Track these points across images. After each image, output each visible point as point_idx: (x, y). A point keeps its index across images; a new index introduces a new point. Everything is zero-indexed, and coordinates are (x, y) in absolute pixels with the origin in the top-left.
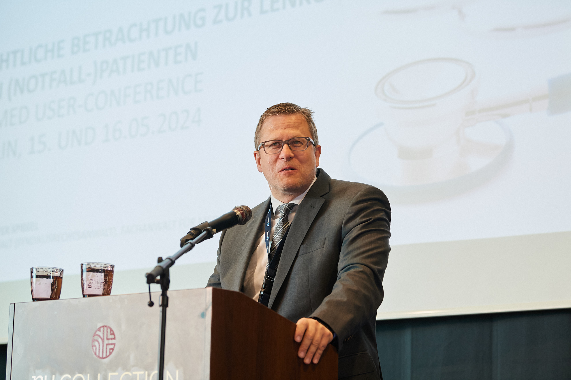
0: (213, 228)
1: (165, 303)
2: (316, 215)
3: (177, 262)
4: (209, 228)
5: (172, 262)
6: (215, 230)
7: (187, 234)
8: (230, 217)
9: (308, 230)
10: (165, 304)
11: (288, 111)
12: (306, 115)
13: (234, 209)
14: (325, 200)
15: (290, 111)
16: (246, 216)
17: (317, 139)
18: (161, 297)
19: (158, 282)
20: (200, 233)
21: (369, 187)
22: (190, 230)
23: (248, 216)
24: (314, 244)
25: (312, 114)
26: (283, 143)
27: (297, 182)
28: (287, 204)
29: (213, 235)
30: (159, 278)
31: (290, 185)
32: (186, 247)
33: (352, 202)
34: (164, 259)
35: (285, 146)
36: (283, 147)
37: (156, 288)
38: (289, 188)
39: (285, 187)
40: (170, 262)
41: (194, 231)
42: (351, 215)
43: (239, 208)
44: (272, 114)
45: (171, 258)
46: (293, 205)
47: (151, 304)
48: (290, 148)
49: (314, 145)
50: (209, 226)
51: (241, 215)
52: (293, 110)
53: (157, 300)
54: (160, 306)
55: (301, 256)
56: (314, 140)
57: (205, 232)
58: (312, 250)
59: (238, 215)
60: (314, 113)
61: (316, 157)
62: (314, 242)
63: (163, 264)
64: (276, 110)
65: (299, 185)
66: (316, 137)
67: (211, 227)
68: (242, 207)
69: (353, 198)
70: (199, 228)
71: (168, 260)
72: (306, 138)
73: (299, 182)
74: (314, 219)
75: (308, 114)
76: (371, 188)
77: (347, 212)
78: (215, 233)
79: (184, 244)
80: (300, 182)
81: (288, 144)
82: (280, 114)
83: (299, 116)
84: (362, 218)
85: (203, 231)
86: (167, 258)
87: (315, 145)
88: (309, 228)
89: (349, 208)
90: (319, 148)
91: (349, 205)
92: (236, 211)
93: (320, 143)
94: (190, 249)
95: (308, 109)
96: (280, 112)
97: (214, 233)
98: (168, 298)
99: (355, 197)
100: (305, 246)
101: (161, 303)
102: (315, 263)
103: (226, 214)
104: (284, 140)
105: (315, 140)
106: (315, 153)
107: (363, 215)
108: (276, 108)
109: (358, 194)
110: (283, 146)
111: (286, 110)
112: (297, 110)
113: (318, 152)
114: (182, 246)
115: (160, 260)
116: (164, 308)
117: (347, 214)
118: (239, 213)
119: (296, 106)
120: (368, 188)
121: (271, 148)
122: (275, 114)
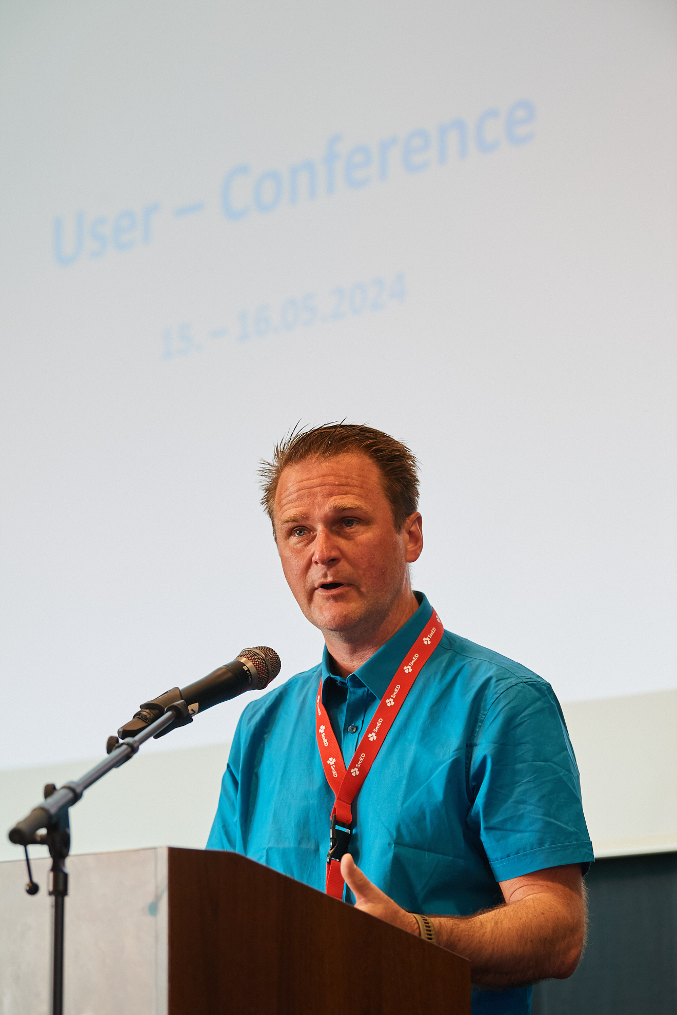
0: (189, 701)
1: (61, 887)
3: (87, 793)
4: (178, 704)
5: (75, 796)
6: (195, 706)
7: (133, 718)
8: (230, 674)
10: (60, 890)
13: (240, 656)
16: (268, 669)
18: (51, 875)
19: (42, 841)
20: (159, 714)
22: (140, 709)
23: (270, 669)
29: (193, 717)
30: (43, 832)
32: (116, 752)
34: (58, 786)
37: (40, 853)
40: (71, 795)
41: (147, 711)
43: (250, 654)
45: (73, 786)
47: (33, 889)
50: (182, 699)
51: (255, 669)
53: (45, 880)
54: (50, 894)
57: (169, 713)
59: (248, 670)
63: (52, 804)
67: (185, 700)
68: (257, 651)
70: (159, 704)
71: (65, 791)
78: (197, 712)
79: (114, 745)
85: (165, 709)
86: (64, 787)
92: (243, 660)
94: (127, 757)
97: (195, 712)
98: (66, 876)
101: (51, 888)
103: (220, 669)
114: (109, 750)
115: (50, 790)
116: (60, 899)
118: (250, 665)
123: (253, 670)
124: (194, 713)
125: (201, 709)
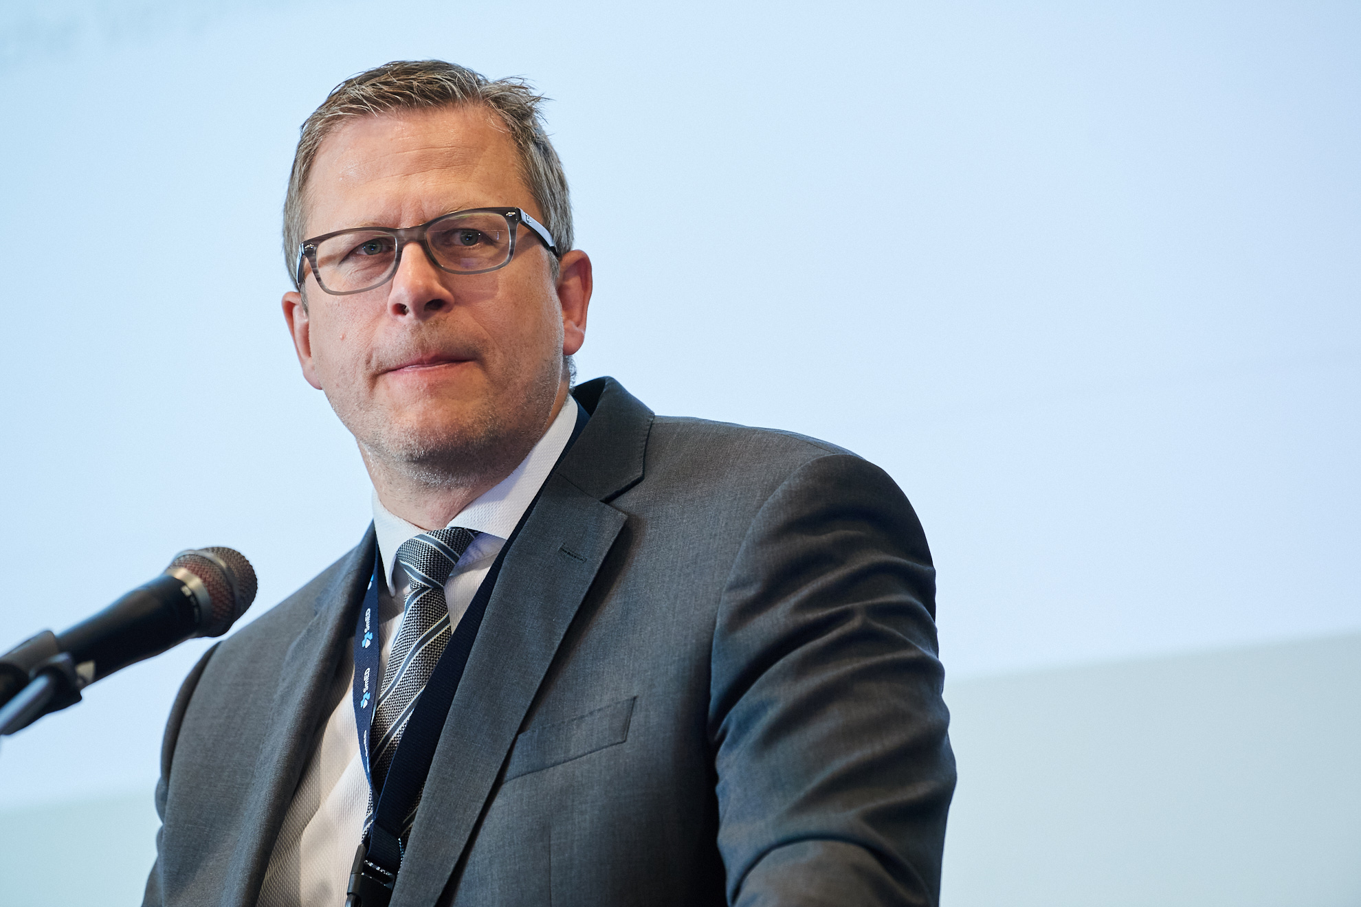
0: (79, 658)
2: (586, 590)
4: (58, 663)
6: (86, 669)
8: (157, 602)
9: (553, 662)
11: (423, 94)
12: (508, 111)
13: (178, 563)
14: (625, 517)
15: (431, 91)
16: (232, 594)
17: (565, 213)
20: (21, 682)
21: (827, 454)
23: (237, 593)
24: (578, 726)
25: (537, 106)
26: (399, 238)
27: (469, 421)
28: (436, 533)
31: (434, 433)
33: (749, 532)
35: (411, 253)
36: (399, 260)
38: (434, 451)
39: (412, 442)
42: (750, 592)
43: (197, 562)
44: (350, 110)
46: (464, 540)
48: (433, 262)
49: (552, 249)
50: (65, 653)
51: (206, 594)
52: (443, 87)
55: (519, 780)
56: (547, 225)
57: (43, 680)
58: (572, 753)
59: (193, 594)
60: (550, 102)
61: (566, 305)
62: (582, 717)
64: (368, 90)
65: (481, 431)
66: (556, 210)
67: (71, 655)
68: (209, 555)
69: (756, 512)
72: (502, 211)
73: (481, 421)
74: (576, 608)
75: (521, 106)
76: (838, 458)
77: (731, 577)
78: (90, 680)
80: (483, 418)
81: (422, 243)
82: (384, 107)
83: (474, 113)
84: (803, 606)
85: (32, 674)
87: (559, 251)
88: (554, 652)
89: (738, 560)
90: (583, 266)
91: (740, 544)
92: (181, 574)
93: (581, 242)
95: (517, 82)
96: (383, 97)
97: (87, 681)
99: (765, 505)
100: (536, 735)
102: (582, 813)
103: (136, 591)
104: (406, 224)
105: (552, 225)
106: (561, 291)
107: (805, 592)
108: (368, 83)
109: (779, 492)
110: (400, 251)
111: (411, 88)
112: (462, 89)
113: (574, 282)
117: (734, 587)
118: (194, 583)
119: (461, 70)
120: (826, 460)
121: (349, 266)
122: (363, 112)
123: (203, 595)
124: (86, 683)
125: (100, 673)
